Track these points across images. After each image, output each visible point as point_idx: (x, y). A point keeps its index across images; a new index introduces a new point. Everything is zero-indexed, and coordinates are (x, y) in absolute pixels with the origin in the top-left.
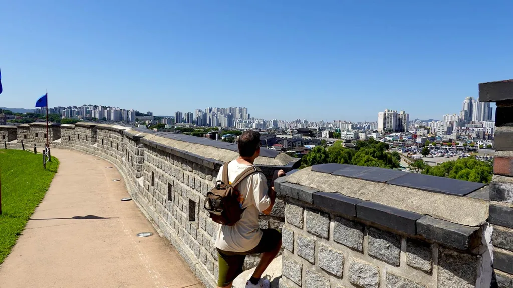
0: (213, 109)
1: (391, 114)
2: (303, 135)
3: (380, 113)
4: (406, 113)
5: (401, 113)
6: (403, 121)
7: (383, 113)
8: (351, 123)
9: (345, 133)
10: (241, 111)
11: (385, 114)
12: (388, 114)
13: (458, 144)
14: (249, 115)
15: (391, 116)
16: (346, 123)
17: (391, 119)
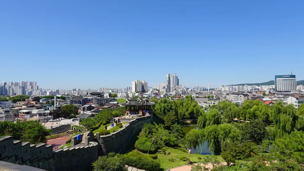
0: (7, 83)
1: (139, 83)
2: (98, 96)
3: (133, 82)
4: (146, 82)
5: (143, 82)
6: (144, 86)
7: (134, 82)
8: (111, 89)
9: (120, 94)
10: (31, 84)
11: (136, 82)
12: (137, 82)
13: (183, 96)
14: (38, 87)
15: (139, 84)
16: (108, 89)
17: (139, 85)
